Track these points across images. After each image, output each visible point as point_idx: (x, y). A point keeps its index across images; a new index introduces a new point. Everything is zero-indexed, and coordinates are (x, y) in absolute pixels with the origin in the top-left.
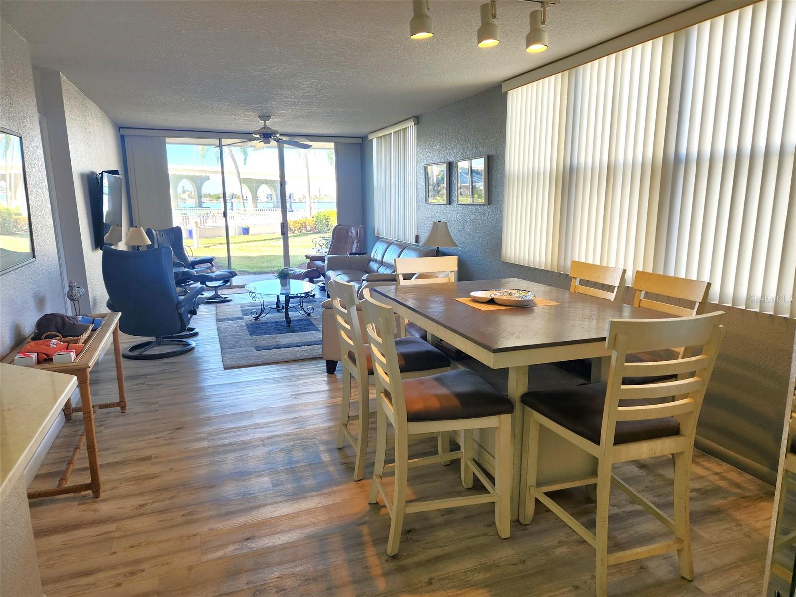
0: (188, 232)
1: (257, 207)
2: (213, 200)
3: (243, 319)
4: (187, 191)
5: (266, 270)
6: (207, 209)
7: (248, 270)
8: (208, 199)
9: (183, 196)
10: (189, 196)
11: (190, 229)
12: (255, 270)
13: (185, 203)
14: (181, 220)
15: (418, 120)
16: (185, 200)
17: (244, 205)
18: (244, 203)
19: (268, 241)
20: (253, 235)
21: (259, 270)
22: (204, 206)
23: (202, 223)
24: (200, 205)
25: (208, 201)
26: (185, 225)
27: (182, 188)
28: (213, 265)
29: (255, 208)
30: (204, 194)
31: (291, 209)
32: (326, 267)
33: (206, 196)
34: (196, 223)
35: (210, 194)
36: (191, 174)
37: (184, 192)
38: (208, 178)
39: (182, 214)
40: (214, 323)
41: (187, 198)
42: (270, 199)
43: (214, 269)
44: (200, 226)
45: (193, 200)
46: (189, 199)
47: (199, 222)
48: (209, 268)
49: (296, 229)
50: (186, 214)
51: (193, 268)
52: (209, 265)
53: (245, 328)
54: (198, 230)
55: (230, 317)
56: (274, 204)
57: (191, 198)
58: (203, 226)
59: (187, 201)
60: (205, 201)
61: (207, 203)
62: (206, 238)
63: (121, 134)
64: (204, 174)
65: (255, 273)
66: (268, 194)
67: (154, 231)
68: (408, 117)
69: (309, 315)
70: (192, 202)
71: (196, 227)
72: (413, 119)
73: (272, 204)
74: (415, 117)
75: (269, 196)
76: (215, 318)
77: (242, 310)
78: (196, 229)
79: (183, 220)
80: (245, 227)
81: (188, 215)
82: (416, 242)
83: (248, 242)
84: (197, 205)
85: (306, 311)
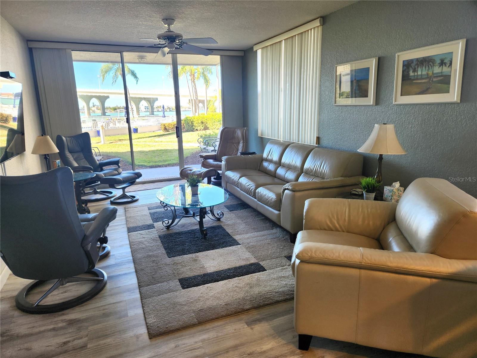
0: (97, 132)
1: (139, 115)
2: (112, 110)
3: (154, 227)
4: (96, 105)
5: (160, 164)
6: (109, 116)
7: (145, 164)
8: (109, 110)
9: (93, 109)
10: (97, 109)
11: (98, 130)
12: (151, 164)
13: (95, 113)
14: (92, 124)
15: (324, 19)
16: (95, 111)
17: (133, 113)
18: (132, 112)
19: (153, 138)
20: (140, 133)
21: (154, 164)
22: (106, 115)
23: (106, 125)
24: (104, 114)
25: (109, 112)
26: (95, 127)
27: (92, 103)
28: (119, 167)
29: (138, 115)
30: (106, 107)
31: (165, 115)
32: (223, 167)
33: (107, 108)
34: (102, 126)
35: (110, 107)
36: (98, 95)
37: (94, 106)
38: (108, 97)
39: (93, 120)
40: (125, 234)
41: (96, 110)
42: (147, 109)
43: (120, 170)
44: (105, 128)
45: (100, 111)
46: (97, 110)
47: (104, 125)
48: (116, 170)
49: (170, 129)
50: (95, 120)
51: (102, 170)
52: (116, 166)
53: (159, 243)
54: (104, 131)
55: (140, 224)
56: (150, 113)
57: (99, 110)
58: (107, 128)
59: (96, 112)
60: (107, 112)
61: (108, 112)
62: (109, 136)
63: (29, 47)
64: (106, 95)
65: (151, 167)
66: (145, 107)
67: (64, 138)
68: (313, 18)
69: (219, 219)
70: (99, 112)
71: (102, 129)
72: (319, 19)
73: (149, 113)
74: (321, 17)
75: (146, 108)
76: (125, 226)
77: (150, 213)
78: (102, 131)
79: (93, 125)
80: (135, 128)
81: (97, 120)
82: (316, 144)
83: (138, 138)
84: (102, 114)
85: (216, 215)
